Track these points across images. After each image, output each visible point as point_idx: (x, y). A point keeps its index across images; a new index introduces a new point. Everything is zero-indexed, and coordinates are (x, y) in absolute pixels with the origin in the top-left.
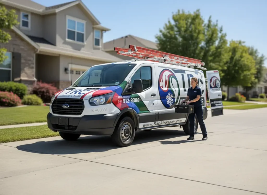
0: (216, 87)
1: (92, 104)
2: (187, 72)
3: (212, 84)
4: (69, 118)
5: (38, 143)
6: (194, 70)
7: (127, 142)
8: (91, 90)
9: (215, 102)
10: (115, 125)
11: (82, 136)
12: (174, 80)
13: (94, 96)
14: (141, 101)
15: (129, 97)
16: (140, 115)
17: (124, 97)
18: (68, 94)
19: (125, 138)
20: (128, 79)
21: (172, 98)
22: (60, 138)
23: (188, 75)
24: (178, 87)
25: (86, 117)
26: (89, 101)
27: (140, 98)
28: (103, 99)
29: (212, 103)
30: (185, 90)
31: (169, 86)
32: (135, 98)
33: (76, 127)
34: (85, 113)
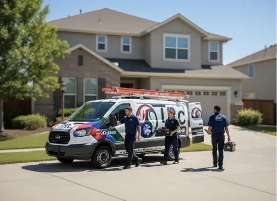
0: (197, 117)
1: (76, 136)
2: (167, 106)
3: (194, 115)
4: (59, 146)
5: (40, 165)
6: (175, 103)
7: (104, 165)
8: (76, 125)
9: (196, 131)
10: (93, 152)
11: (75, 160)
12: (152, 113)
13: (78, 130)
14: (117, 132)
15: (106, 130)
16: (116, 144)
17: (102, 130)
18: (60, 128)
19: (102, 162)
20: (106, 116)
21: (150, 129)
22: (58, 162)
23: (168, 108)
24: (157, 119)
25: (71, 146)
26: (74, 133)
27: (116, 130)
28: (84, 132)
29: (194, 131)
30: (163, 122)
31: (147, 119)
32: (111, 130)
33: (65, 153)
34: (70, 143)
